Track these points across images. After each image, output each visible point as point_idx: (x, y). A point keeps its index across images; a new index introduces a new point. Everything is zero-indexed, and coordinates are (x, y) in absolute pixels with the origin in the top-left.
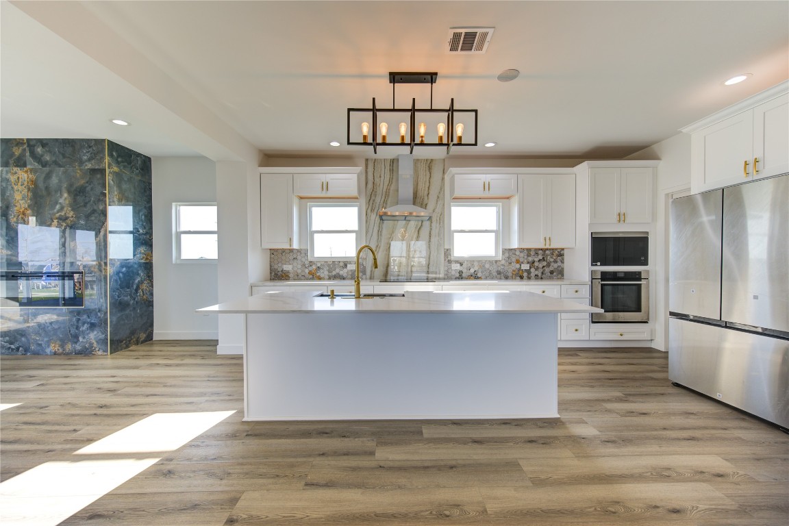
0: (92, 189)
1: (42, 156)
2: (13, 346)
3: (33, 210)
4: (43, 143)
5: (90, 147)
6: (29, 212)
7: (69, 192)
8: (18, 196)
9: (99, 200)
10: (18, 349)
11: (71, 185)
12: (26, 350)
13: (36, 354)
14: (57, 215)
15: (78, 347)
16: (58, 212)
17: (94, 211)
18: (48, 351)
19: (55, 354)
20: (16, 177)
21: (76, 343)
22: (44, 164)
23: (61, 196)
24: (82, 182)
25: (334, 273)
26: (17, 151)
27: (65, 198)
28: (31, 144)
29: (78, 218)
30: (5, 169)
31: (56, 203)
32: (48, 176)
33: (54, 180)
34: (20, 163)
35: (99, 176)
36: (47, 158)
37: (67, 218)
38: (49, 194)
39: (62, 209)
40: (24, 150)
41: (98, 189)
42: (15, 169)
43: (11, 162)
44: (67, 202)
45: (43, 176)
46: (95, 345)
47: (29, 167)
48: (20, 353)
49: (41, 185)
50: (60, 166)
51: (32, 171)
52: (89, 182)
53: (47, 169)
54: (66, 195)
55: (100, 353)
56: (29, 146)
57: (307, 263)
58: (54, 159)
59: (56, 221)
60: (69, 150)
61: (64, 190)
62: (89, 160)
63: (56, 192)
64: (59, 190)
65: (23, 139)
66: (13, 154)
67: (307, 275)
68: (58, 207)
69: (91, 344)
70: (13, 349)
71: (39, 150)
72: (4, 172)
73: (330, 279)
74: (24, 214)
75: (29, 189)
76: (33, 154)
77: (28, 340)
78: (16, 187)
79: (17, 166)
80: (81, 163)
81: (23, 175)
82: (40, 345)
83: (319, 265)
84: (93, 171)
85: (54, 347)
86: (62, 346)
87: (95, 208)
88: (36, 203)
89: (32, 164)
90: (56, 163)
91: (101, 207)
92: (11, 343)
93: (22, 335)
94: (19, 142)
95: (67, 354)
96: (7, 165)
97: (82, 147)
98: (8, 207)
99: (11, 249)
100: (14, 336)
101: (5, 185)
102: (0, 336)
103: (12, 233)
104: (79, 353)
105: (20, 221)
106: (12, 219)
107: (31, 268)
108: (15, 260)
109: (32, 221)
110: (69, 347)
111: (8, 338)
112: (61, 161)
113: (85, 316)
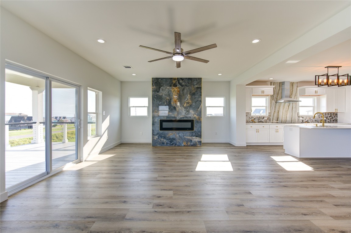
0: (197, 94)
1: (182, 83)
2: (171, 143)
3: (178, 100)
4: (182, 79)
5: (197, 80)
6: (177, 101)
7: (190, 94)
8: (174, 96)
9: (199, 97)
10: (173, 144)
11: (191, 92)
12: (175, 145)
13: (179, 146)
14: (186, 102)
15: (192, 144)
17: (198, 101)
18: (182, 145)
19: (185, 146)
20: (173, 90)
21: (191, 142)
23: (187, 96)
24: (194, 91)
25: (260, 121)
26: (174, 82)
27: (189, 96)
28: (178, 79)
29: (193, 103)
30: (170, 87)
32: (183, 90)
33: (185, 91)
34: (175, 85)
35: (199, 89)
36: (183, 84)
37: (189, 103)
38: (184, 95)
39: (188, 100)
40: (176, 81)
41: (199, 94)
42: (173, 87)
43: (172, 85)
44: (189, 98)
45: (182, 89)
46: (197, 143)
47: (178, 87)
48: (173, 145)
49: (181, 92)
50: (187, 86)
51: (179, 88)
52: (196, 91)
53: (183, 87)
54: (189, 95)
55: (199, 145)
56: (178, 80)
57: (251, 117)
58: (185, 84)
59: (186, 104)
60: (190, 81)
61: (188, 94)
62: (196, 84)
63: (186, 95)
64: (187, 94)
65: (176, 78)
66: (173, 83)
67: (251, 121)
68: (186, 99)
69: (196, 143)
70: (171, 144)
71: (181, 81)
72: (170, 88)
73: (258, 122)
74: (176, 101)
75: (177, 94)
76: (179, 83)
77: (176, 142)
78: (173, 93)
79: (174, 86)
80: (194, 85)
81: (176, 89)
82: (180, 143)
83: (255, 118)
84: (198, 88)
85: (184, 144)
86: (187, 143)
87: (198, 99)
88: (180, 98)
89: (179, 86)
90: (186, 85)
91: (200, 99)
93: (174, 140)
94: (175, 79)
95: (189, 146)
96: (171, 86)
97: (194, 80)
98: (171, 99)
99: (172, 112)
100: (172, 140)
101: (170, 92)
102: (167, 140)
103: (172, 108)
104: (192, 146)
105: (175, 104)
106: (172, 103)
107: (178, 119)
108: (173, 116)
109: (178, 104)
110: (189, 143)
111: (170, 141)
112: (188, 84)
113: (194, 134)
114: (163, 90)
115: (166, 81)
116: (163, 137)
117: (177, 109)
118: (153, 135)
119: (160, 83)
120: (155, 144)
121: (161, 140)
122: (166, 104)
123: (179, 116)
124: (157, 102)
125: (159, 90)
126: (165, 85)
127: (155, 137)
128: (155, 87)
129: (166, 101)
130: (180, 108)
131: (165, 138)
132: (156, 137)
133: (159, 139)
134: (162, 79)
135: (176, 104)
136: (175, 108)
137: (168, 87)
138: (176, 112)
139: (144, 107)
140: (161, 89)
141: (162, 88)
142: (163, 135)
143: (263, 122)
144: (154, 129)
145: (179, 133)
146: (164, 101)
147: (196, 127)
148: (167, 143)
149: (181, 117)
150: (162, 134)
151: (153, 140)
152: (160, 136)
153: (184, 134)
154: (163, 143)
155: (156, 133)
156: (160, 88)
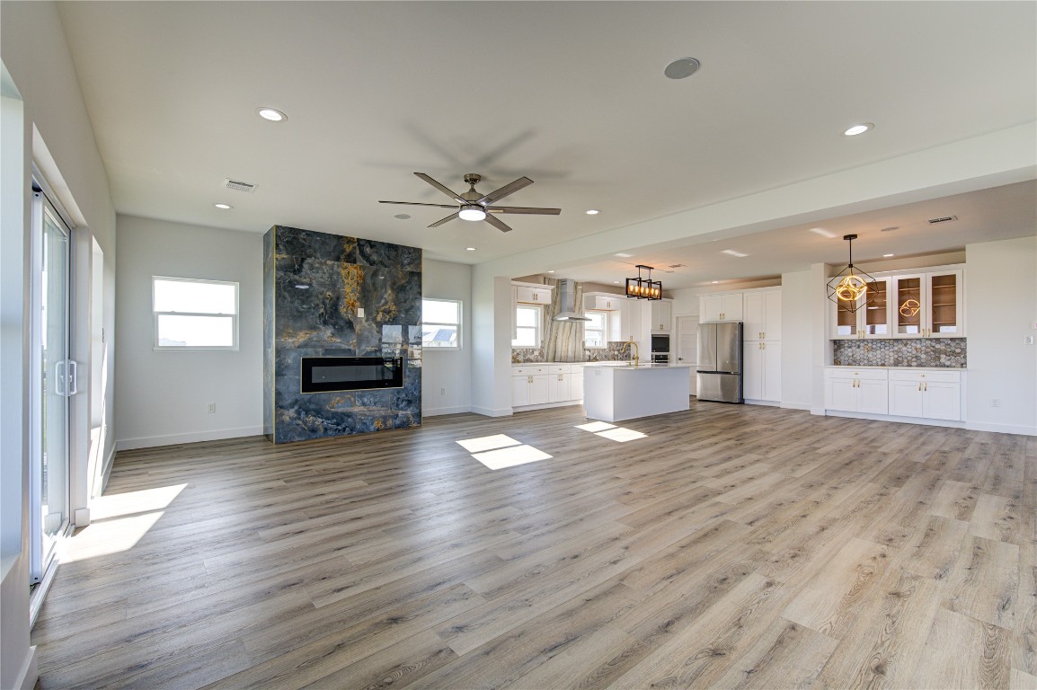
0: (411, 288)
1: (370, 255)
2: (340, 428)
3: (361, 302)
4: (371, 244)
5: (410, 253)
6: (358, 304)
7: (392, 289)
8: (347, 289)
9: (416, 297)
10: (344, 429)
11: (394, 283)
12: (352, 430)
13: (362, 432)
14: (383, 308)
15: (398, 422)
16: (383, 306)
17: (412, 307)
18: (372, 428)
19: (378, 430)
20: (346, 271)
21: (396, 418)
22: (372, 263)
23: (386, 292)
24: (403, 281)
25: (527, 357)
26: (348, 248)
27: (389, 294)
28: (361, 243)
29: (399, 311)
30: (336, 263)
31: (382, 298)
32: (375, 274)
33: (380, 277)
34: (351, 259)
35: (416, 278)
36: (375, 257)
37: (390, 312)
38: (375, 290)
39: (386, 303)
40: (355, 248)
41: (416, 289)
42: (346, 264)
43: (342, 257)
44: (391, 298)
45: (371, 273)
46: (411, 419)
47: (359, 263)
48: (346, 433)
49: (369, 281)
50: (386, 266)
51: (361, 267)
52: (409, 282)
53: (374, 267)
54: (390, 292)
55: (415, 425)
56: (359, 245)
58: (380, 259)
59: (381, 313)
60: (393, 253)
61: (388, 287)
62: (409, 264)
63: (382, 288)
64: (384, 286)
65: (353, 238)
66: (344, 251)
68: (383, 301)
69: (408, 419)
70: (339, 430)
71: (368, 250)
72: (336, 267)
73: (524, 362)
74: (353, 305)
75: (358, 283)
76: (362, 253)
77: (354, 421)
78: (346, 281)
79: (348, 262)
80: (403, 265)
81: (353, 270)
82: (365, 424)
83: (518, 352)
84: (412, 273)
85: (376, 425)
86: (384, 423)
87: (413, 304)
88: (364, 297)
89: (361, 262)
90: (381, 262)
91: (417, 304)
92: (338, 424)
93: (349, 416)
94: (350, 240)
95: (390, 429)
96: (338, 259)
97: (403, 252)
98: (338, 299)
99: (341, 337)
100: (341, 418)
101: (335, 277)
102: (327, 419)
103: (342, 323)
104: (398, 427)
105: (350, 311)
106: (342, 310)
107: (359, 354)
108: (344, 346)
109: (361, 313)
110: (390, 422)
111: (335, 421)
112: (387, 262)
113: (404, 395)
114: (312, 267)
115: (323, 243)
116: (314, 410)
117: (357, 328)
118: (279, 406)
119: (303, 246)
120: (285, 436)
121: (305, 423)
122: (322, 310)
123: (363, 347)
124: (292, 302)
125: (301, 266)
126: (318, 255)
127: (286, 412)
128: (286, 256)
129: (324, 303)
130: (366, 324)
131: (318, 413)
132: (290, 414)
133: (299, 419)
134: (310, 234)
135: (354, 314)
136: (350, 325)
137: (329, 262)
138: (354, 336)
139: (220, 315)
140: (306, 266)
141: (309, 260)
142: (312, 406)
143: (532, 362)
144: (283, 389)
145: (361, 397)
146: (317, 302)
147: (409, 376)
148: (326, 429)
149: (369, 349)
150: (310, 401)
151: (280, 423)
152: (304, 408)
153: (375, 397)
154: (314, 431)
155: (288, 400)
156: (303, 260)
